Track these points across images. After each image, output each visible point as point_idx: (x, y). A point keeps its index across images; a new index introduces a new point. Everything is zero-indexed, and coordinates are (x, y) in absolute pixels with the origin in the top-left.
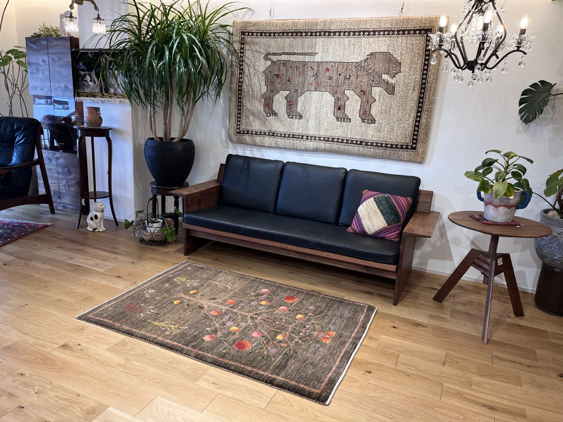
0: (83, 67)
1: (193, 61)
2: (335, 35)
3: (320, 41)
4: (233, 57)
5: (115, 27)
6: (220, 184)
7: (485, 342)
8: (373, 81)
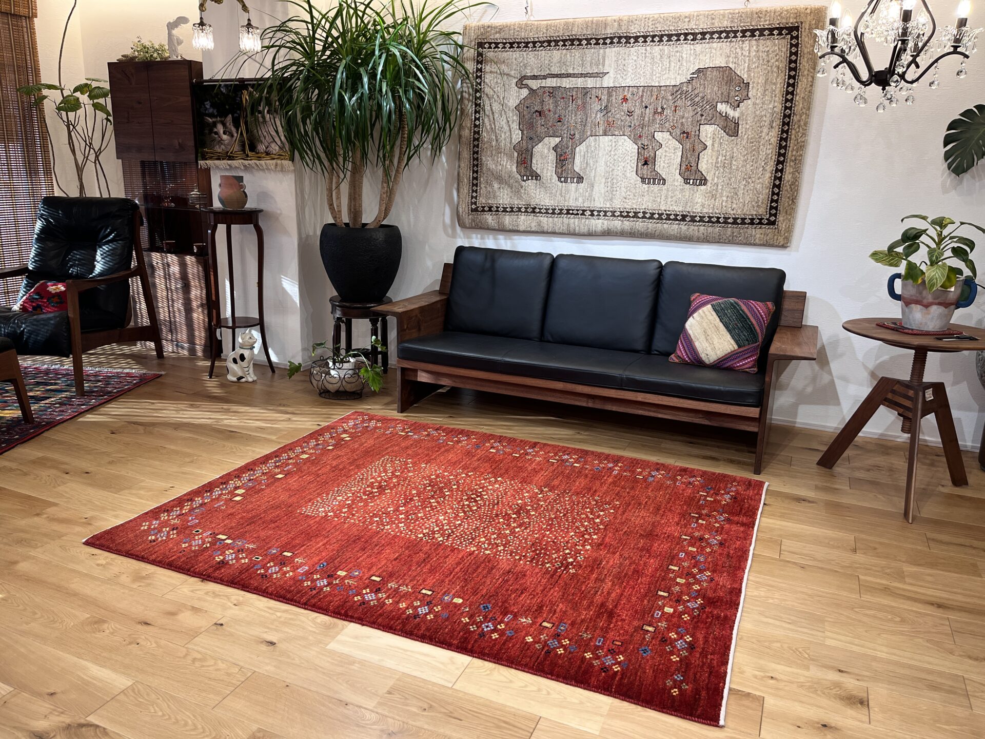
0: (211, 110)
1: (406, 92)
2: (636, 41)
3: (611, 52)
4: (465, 85)
6: (445, 298)
7: (910, 521)
8: (702, 115)
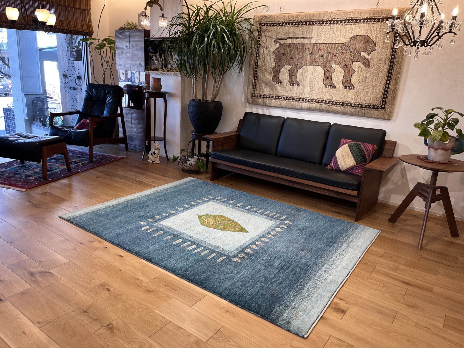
0: (152, 50)
1: (223, 44)
2: (327, 23)
3: (315, 28)
5: (174, 22)
6: (238, 134)
7: (419, 249)
8: (354, 57)
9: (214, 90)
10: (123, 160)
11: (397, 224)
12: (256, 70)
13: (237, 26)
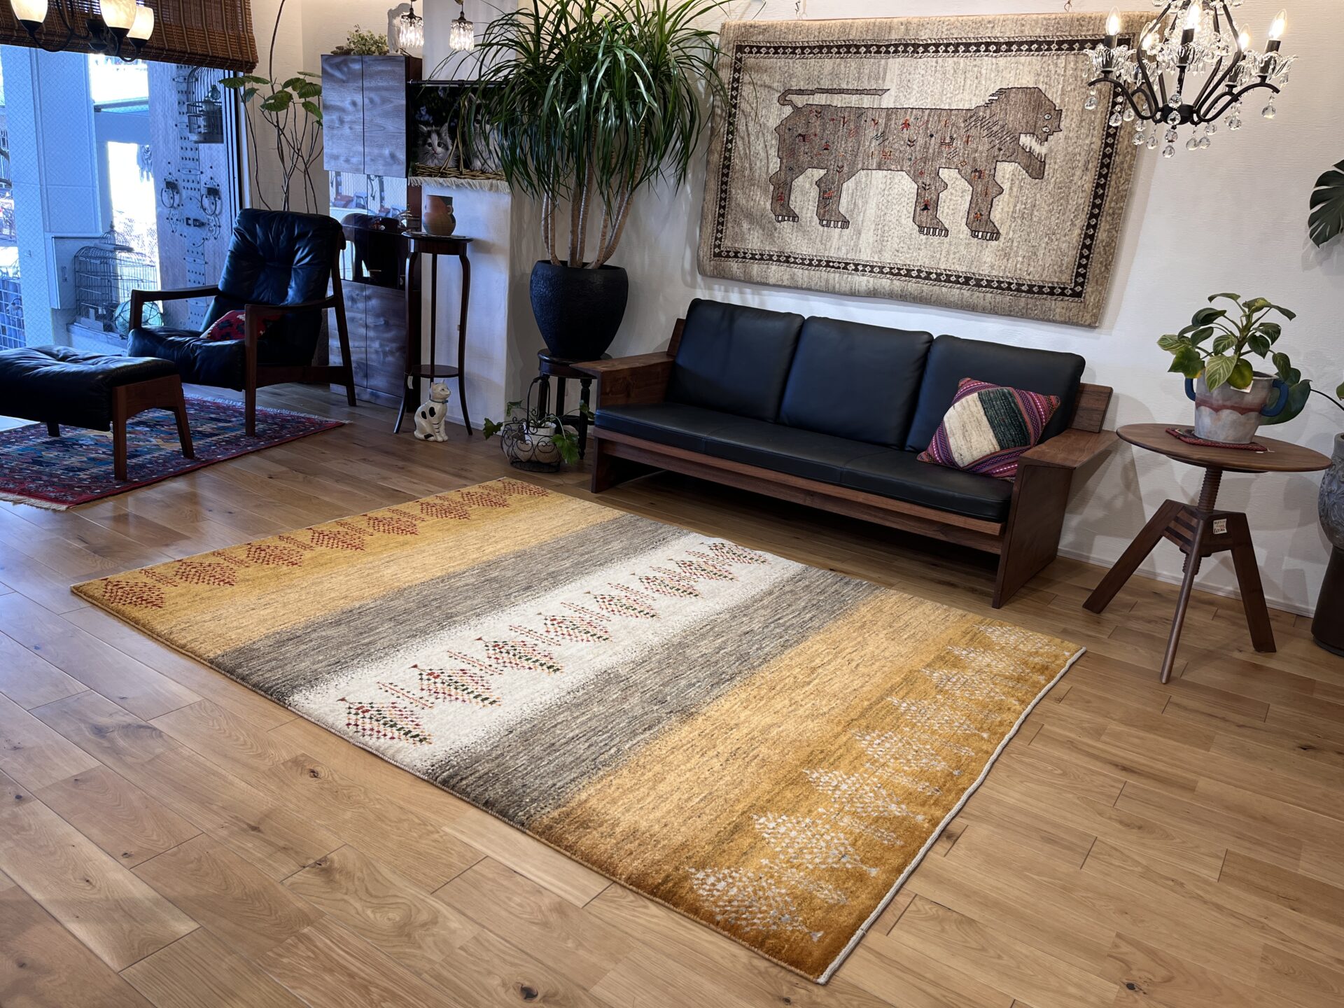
0: (427, 117)
1: (634, 105)
2: (926, 51)
3: (895, 65)
4: (718, 97)
5: (492, 36)
6: (671, 360)
7: (1164, 681)
8: (1000, 149)
9: (604, 235)
10: (343, 430)
11: (1106, 615)
12: (725, 179)
13: (672, 51)
